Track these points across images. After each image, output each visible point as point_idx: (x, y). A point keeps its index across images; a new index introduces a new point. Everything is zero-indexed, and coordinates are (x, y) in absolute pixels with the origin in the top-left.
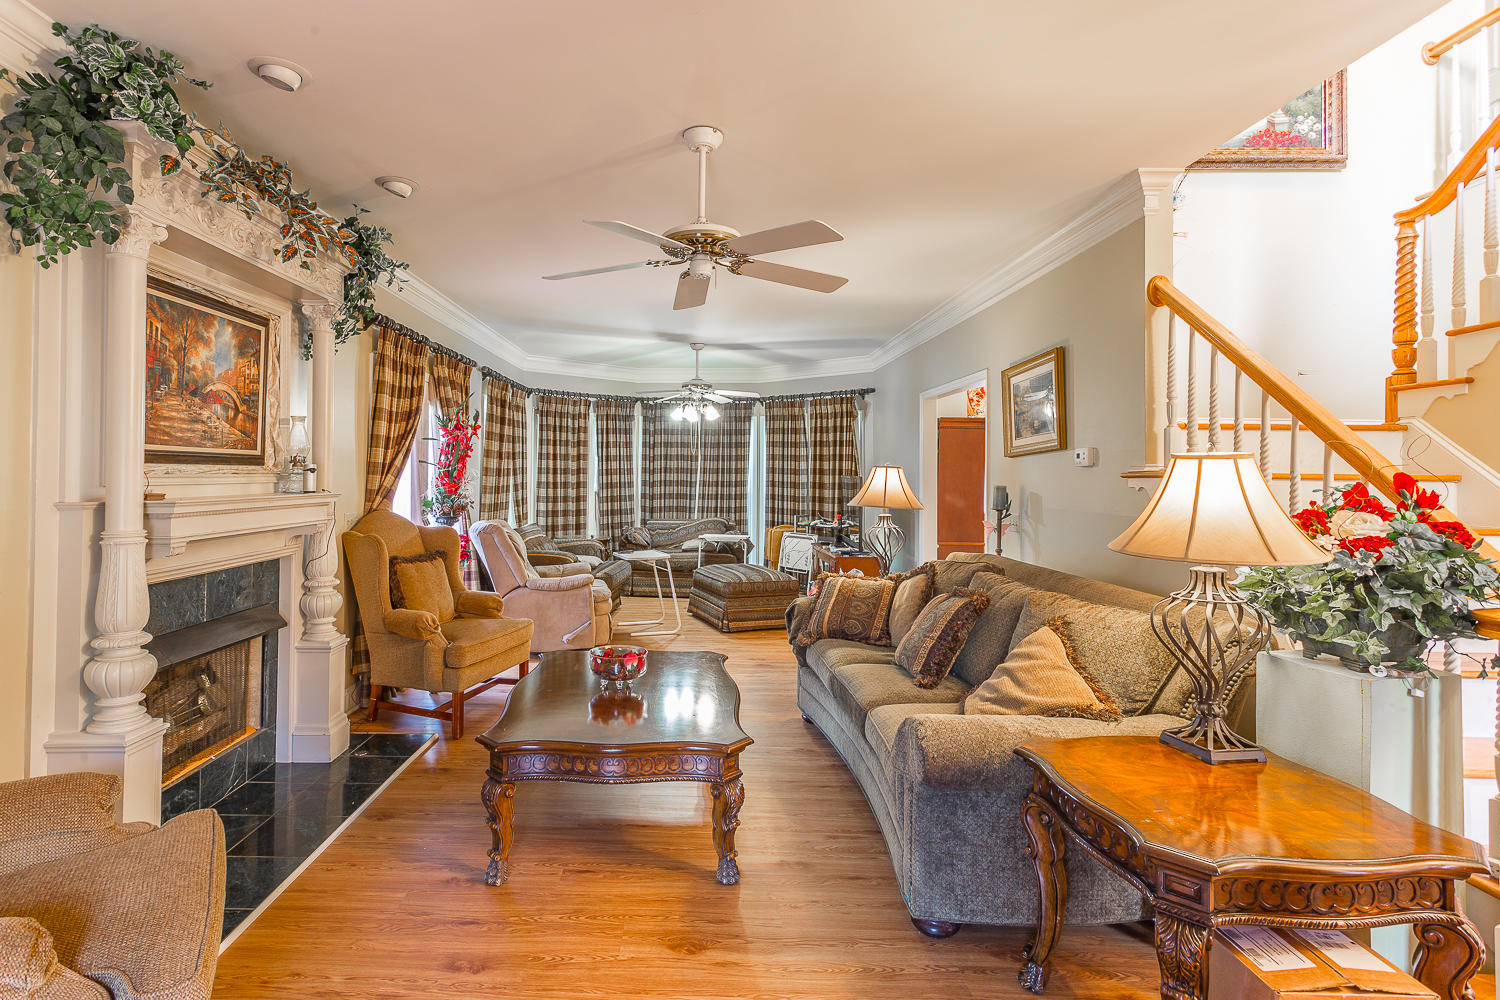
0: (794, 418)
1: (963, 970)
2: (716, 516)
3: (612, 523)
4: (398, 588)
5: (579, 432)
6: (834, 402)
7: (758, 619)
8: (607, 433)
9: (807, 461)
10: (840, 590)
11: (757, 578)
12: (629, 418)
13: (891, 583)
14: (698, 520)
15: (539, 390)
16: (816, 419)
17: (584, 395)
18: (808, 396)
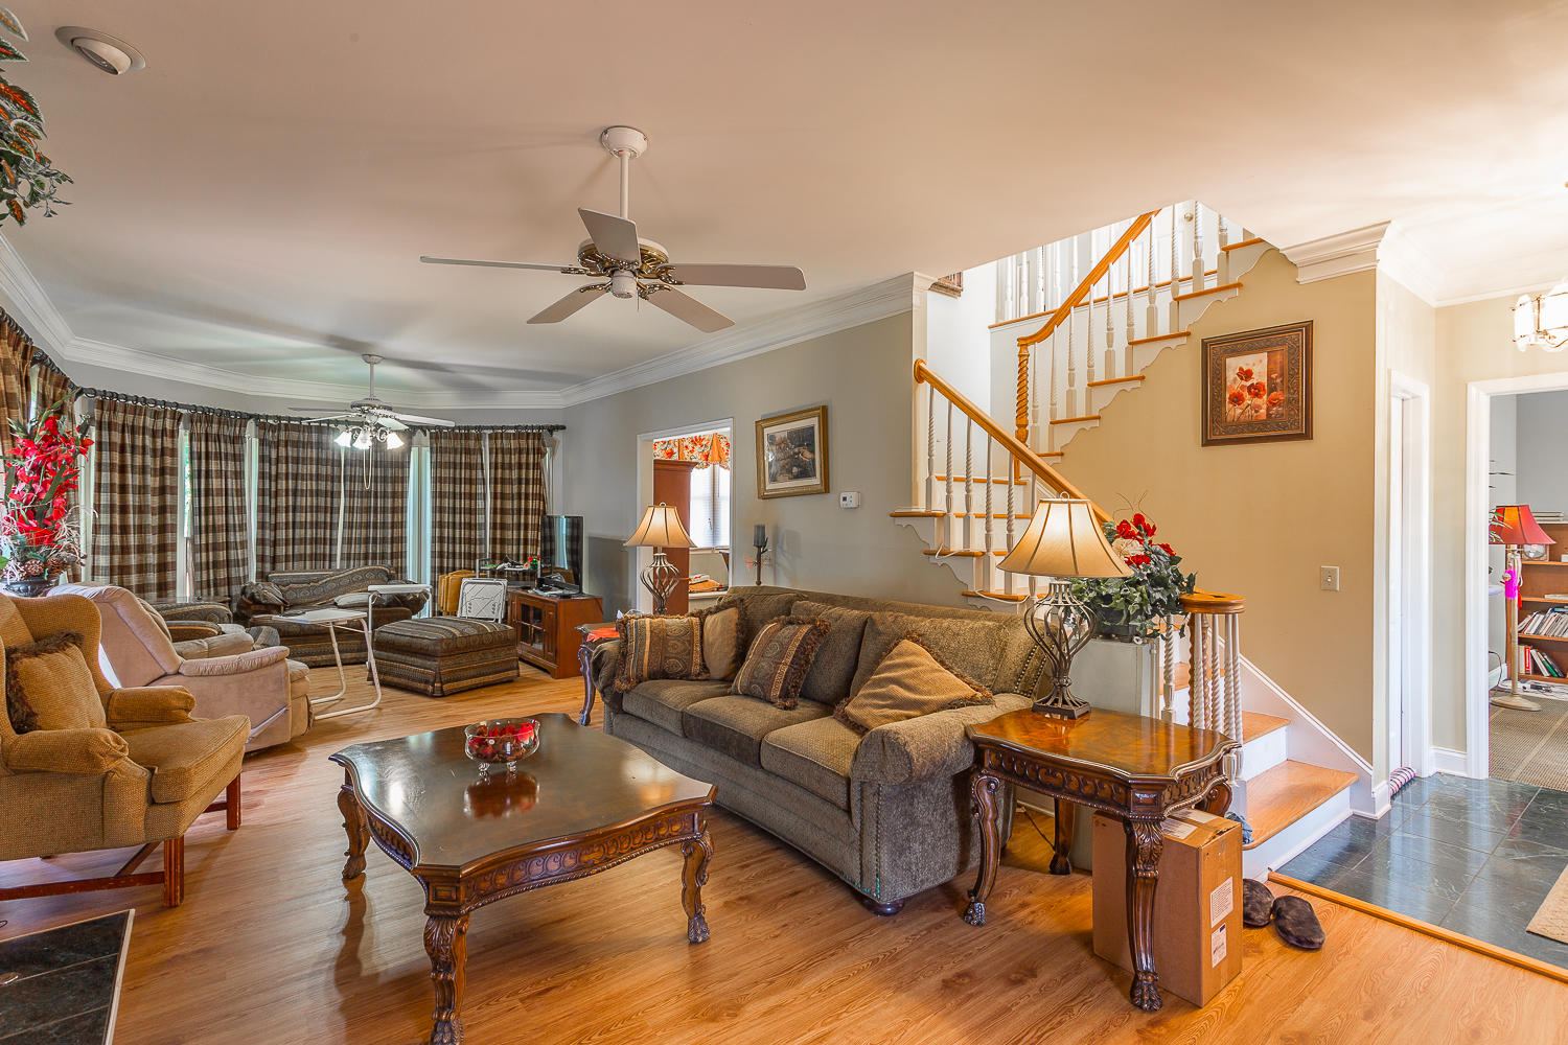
0: (468, 451)
1: (929, 930)
2: (366, 564)
3: (215, 579)
4: (23, 701)
5: (163, 454)
6: (518, 436)
7: (474, 677)
8: (207, 458)
9: (485, 499)
10: (651, 632)
11: (470, 631)
12: (238, 440)
13: (695, 620)
14: (341, 569)
15: (95, 393)
16: (496, 453)
17: (171, 405)
18: (487, 428)
